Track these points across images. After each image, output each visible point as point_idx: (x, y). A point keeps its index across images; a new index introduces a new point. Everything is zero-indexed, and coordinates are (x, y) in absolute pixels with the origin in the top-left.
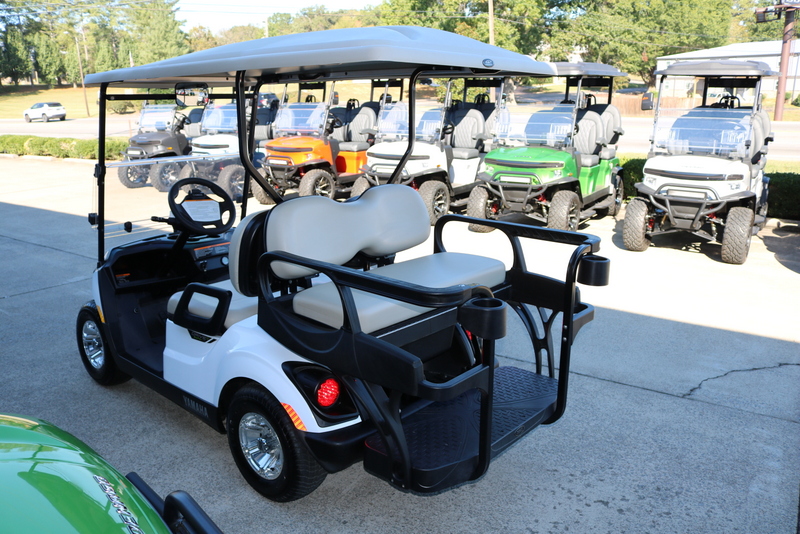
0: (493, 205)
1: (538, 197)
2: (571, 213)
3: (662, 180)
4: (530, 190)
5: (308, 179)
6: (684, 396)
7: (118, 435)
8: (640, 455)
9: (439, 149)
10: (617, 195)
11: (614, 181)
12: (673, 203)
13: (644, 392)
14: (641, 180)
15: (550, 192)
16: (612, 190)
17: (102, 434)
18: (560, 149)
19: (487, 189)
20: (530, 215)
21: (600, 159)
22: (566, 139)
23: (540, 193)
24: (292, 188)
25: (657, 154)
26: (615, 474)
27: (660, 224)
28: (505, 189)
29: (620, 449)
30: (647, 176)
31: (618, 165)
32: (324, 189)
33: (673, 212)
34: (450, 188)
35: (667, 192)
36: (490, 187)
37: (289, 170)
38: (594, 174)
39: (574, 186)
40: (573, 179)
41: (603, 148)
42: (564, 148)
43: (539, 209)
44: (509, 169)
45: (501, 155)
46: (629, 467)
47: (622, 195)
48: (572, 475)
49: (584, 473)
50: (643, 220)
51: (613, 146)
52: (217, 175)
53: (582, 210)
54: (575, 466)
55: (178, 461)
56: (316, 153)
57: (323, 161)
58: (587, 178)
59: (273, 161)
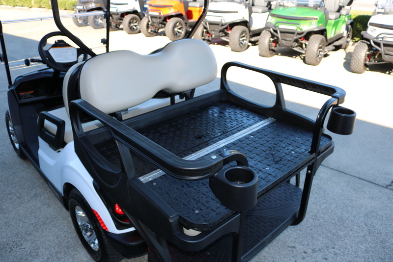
0: (274, 42)
1: (300, 38)
2: (320, 48)
3: (380, 30)
4: (296, 34)
5: (170, 23)
6: (386, 187)
7: (19, 198)
8: (354, 237)
9: (244, 7)
10: (348, 37)
11: (347, 29)
12: (385, 45)
13: (359, 181)
14: (365, 30)
15: (308, 35)
16: (345, 34)
17: (10, 196)
18: (316, 9)
19: (271, 32)
20: (295, 49)
21: (340, 15)
22: (321, 3)
23: (302, 35)
24: (162, 28)
25: (379, 13)
26: (336, 254)
27: (374, 58)
28: (281, 32)
29: (340, 230)
30: (370, 28)
31: (350, 19)
32: (180, 29)
33: (384, 51)
34: (250, 31)
35: (383, 38)
36: (272, 31)
37: (160, 18)
38: (336, 25)
39: (323, 32)
40: (323, 28)
41: (343, 9)
42: (319, 8)
43: (301, 45)
44: (285, 20)
45: (280, 11)
46: (346, 248)
47: (351, 37)
48: (305, 252)
49: (314, 251)
50: (364, 55)
51: (348, 7)
52: (122, 20)
53: (327, 46)
54: (308, 245)
55: (48, 221)
56: (175, 8)
57: (179, 13)
58: (331, 27)
59: (151, 13)
